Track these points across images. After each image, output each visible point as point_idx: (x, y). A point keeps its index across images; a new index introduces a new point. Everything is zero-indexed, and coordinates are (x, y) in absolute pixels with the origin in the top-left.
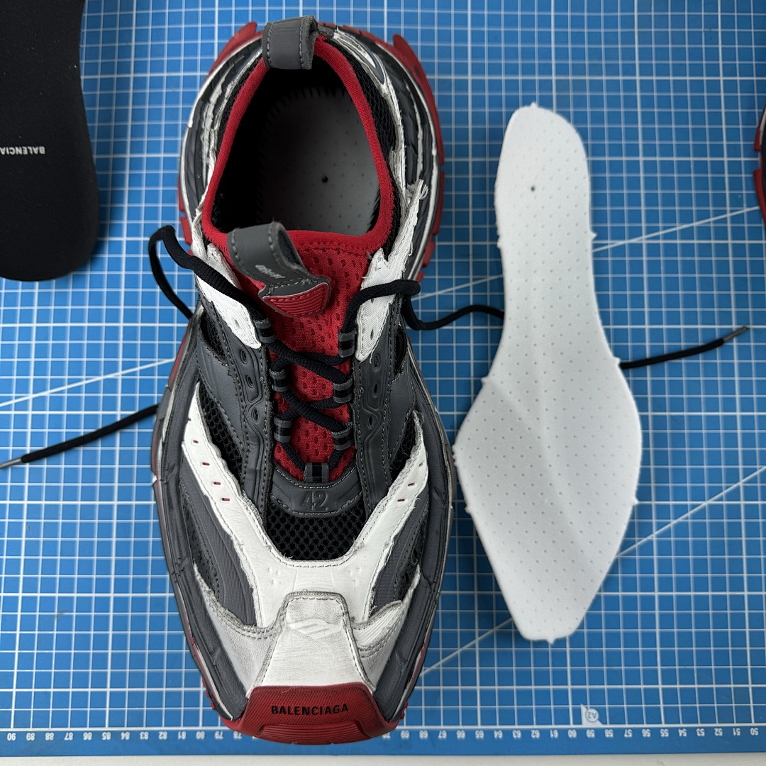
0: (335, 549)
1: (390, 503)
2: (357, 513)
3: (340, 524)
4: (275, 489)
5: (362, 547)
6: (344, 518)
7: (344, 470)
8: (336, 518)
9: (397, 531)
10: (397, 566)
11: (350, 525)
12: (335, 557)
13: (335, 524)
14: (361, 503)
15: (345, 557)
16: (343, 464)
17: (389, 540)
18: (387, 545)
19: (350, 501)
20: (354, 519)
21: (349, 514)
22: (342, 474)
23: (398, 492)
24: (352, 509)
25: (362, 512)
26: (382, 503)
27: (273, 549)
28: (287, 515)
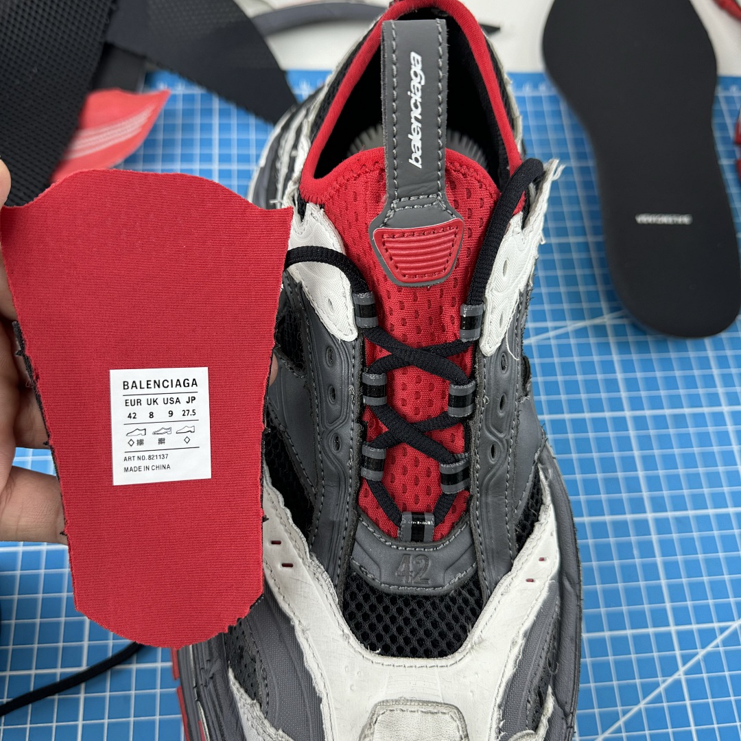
0: (443, 645)
1: (517, 582)
2: (471, 593)
3: (448, 608)
5: (480, 643)
6: (453, 600)
7: (453, 527)
8: (442, 598)
9: (528, 624)
10: (528, 677)
11: (461, 610)
12: (442, 654)
13: (442, 607)
14: (475, 580)
15: (457, 655)
16: (450, 518)
17: (517, 636)
18: (514, 643)
19: (460, 575)
20: (466, 602)
21: (460, 594)
22: (449, 533)
23: (526, 567)
24: (463, 587)
25: (476, 592)
26: (506, 581)
27: (353, 640)
28: (373, 590)
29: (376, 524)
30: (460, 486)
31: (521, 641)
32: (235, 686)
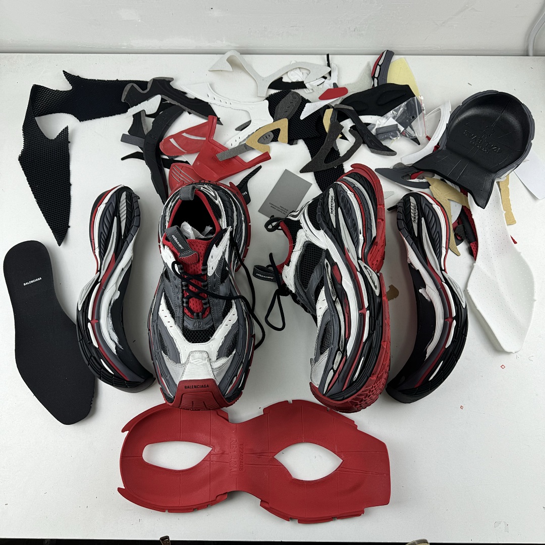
0: (205, 340)
1: (223, 326)
2: (212, 329)
4: (185, 322)
6: (208, 331)
7: (207, 315)
8: (205, 330)
9: (225, 335)
11: (210, 333)
13: (205, 332)
14: (213, 326)
15: (208, 342)
16: (206, 313)
18: (222, 338)
19: (209, 325)
20: (211, 331)
21: (210, 329)
23: (226, 322)
25: (214, 329)
26: (221, 326)
27: (186, 341)
28: (189, 330)
29: (188, 316)
30: (208, 305)
31: (224, 338)
32: (163, 354)
